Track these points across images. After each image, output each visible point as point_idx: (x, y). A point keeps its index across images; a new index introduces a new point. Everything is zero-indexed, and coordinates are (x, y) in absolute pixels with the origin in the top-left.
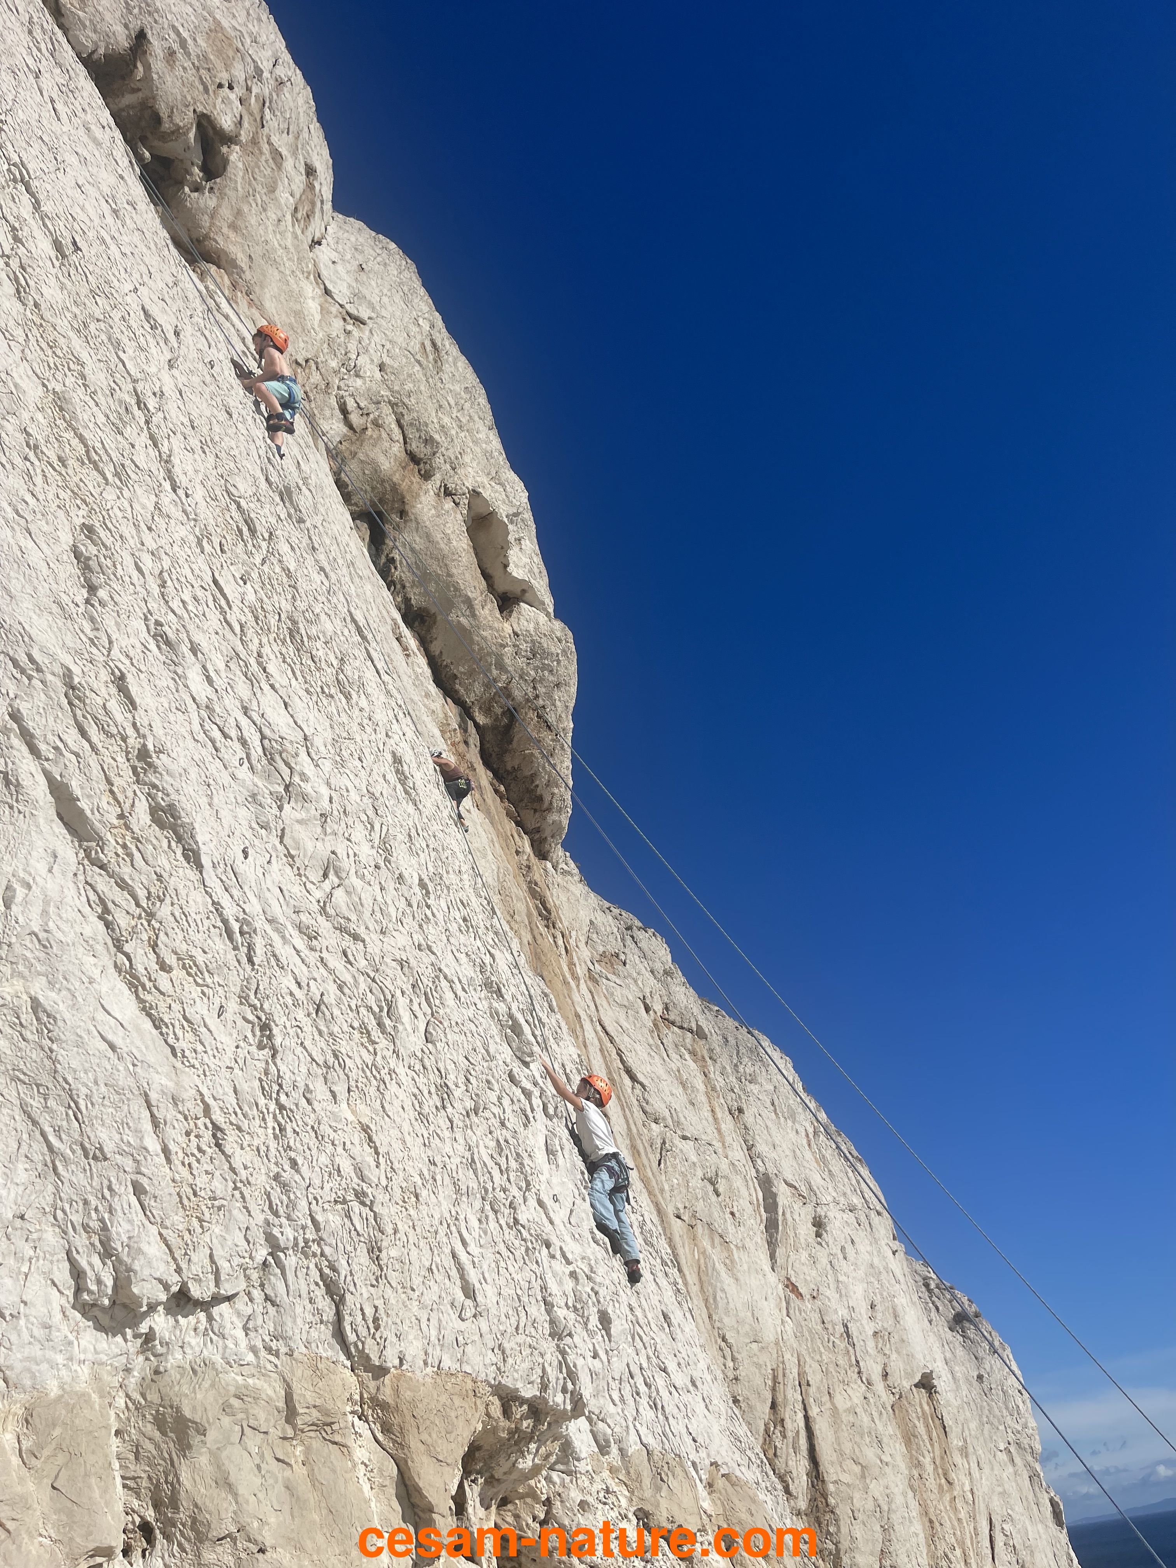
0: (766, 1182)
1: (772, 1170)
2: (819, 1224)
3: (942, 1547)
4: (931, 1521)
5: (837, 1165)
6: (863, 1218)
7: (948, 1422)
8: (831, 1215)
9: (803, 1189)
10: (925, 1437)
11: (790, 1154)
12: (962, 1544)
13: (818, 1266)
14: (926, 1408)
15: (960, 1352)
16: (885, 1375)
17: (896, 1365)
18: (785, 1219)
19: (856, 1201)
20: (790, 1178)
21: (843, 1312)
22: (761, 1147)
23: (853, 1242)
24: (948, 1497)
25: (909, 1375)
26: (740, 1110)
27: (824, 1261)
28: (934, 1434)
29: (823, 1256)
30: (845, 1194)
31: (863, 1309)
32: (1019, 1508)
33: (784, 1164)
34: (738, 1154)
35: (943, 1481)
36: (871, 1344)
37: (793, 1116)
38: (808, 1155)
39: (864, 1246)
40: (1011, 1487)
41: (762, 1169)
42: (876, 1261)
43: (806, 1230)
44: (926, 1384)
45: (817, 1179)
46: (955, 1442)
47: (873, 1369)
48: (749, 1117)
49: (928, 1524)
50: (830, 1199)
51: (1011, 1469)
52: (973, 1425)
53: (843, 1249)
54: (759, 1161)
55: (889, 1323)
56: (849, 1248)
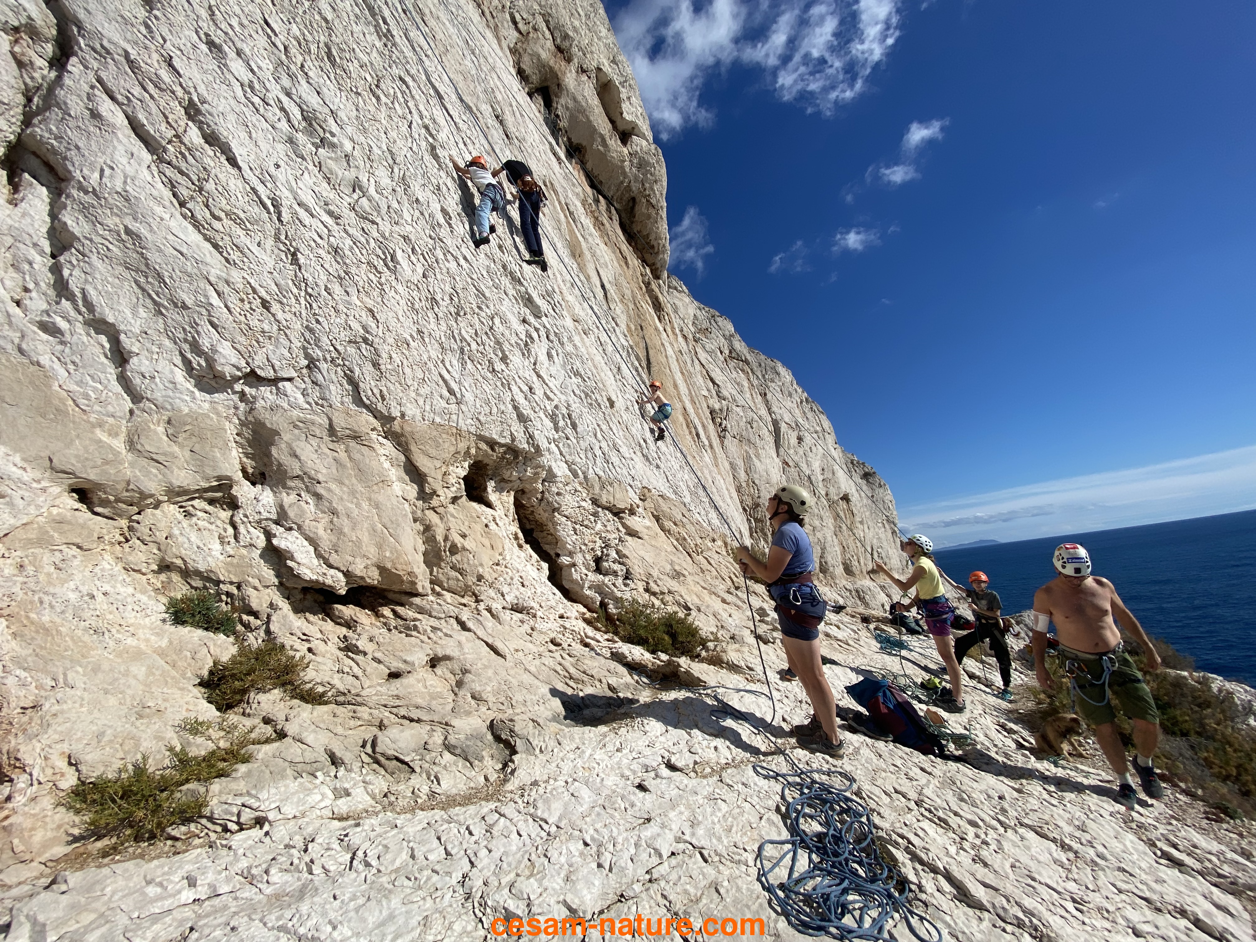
0: (775, 423)
1: (779, 417)
2: (800, 439)
3: (848, 556)
4: (844, 547)
5: (810, 415)
6: (821, 435)
7: (855, 511)
8: (806, 435)
9: (794, 425)
11: (788, 411)
12: (857, 555)
13: (798, 455)
14: (845, 507)
15: (865, 488)
16: (827, 495)
17: (833, 491)
18: (784, 437)
19: (818, 428)
20: (787, 420)
21: (808, 472)
22: (774, 409)
23: (815, 445)
24: (852, 538)
25: (838, 495)
26: (765, 394)
27: (802, 453)
28: (848, 516)
29: (801, 450)
30: (813, 426)
31: (818, 471)
32: (885, 543)
33: (784, 415)
34: (763, 412)
35: (851, 533)
36: (821, 484)
37: (790, 395)
38: (797, 411)
39: (820, 446)
40: (882, 536)
41: (774, 418)
42: (826, 452)
43: (794, 441)
44: (846, 498)
45: (800, 421)
46: (858, 519)
47: (822, 493)
48: (769, 396)
49: (842, 548)
50: (806, 428)
51: (883, 529)
52: (868, 513)
53: (810, 448)
54: (773, 415)
55: (830, 476)
56: (814, 448)
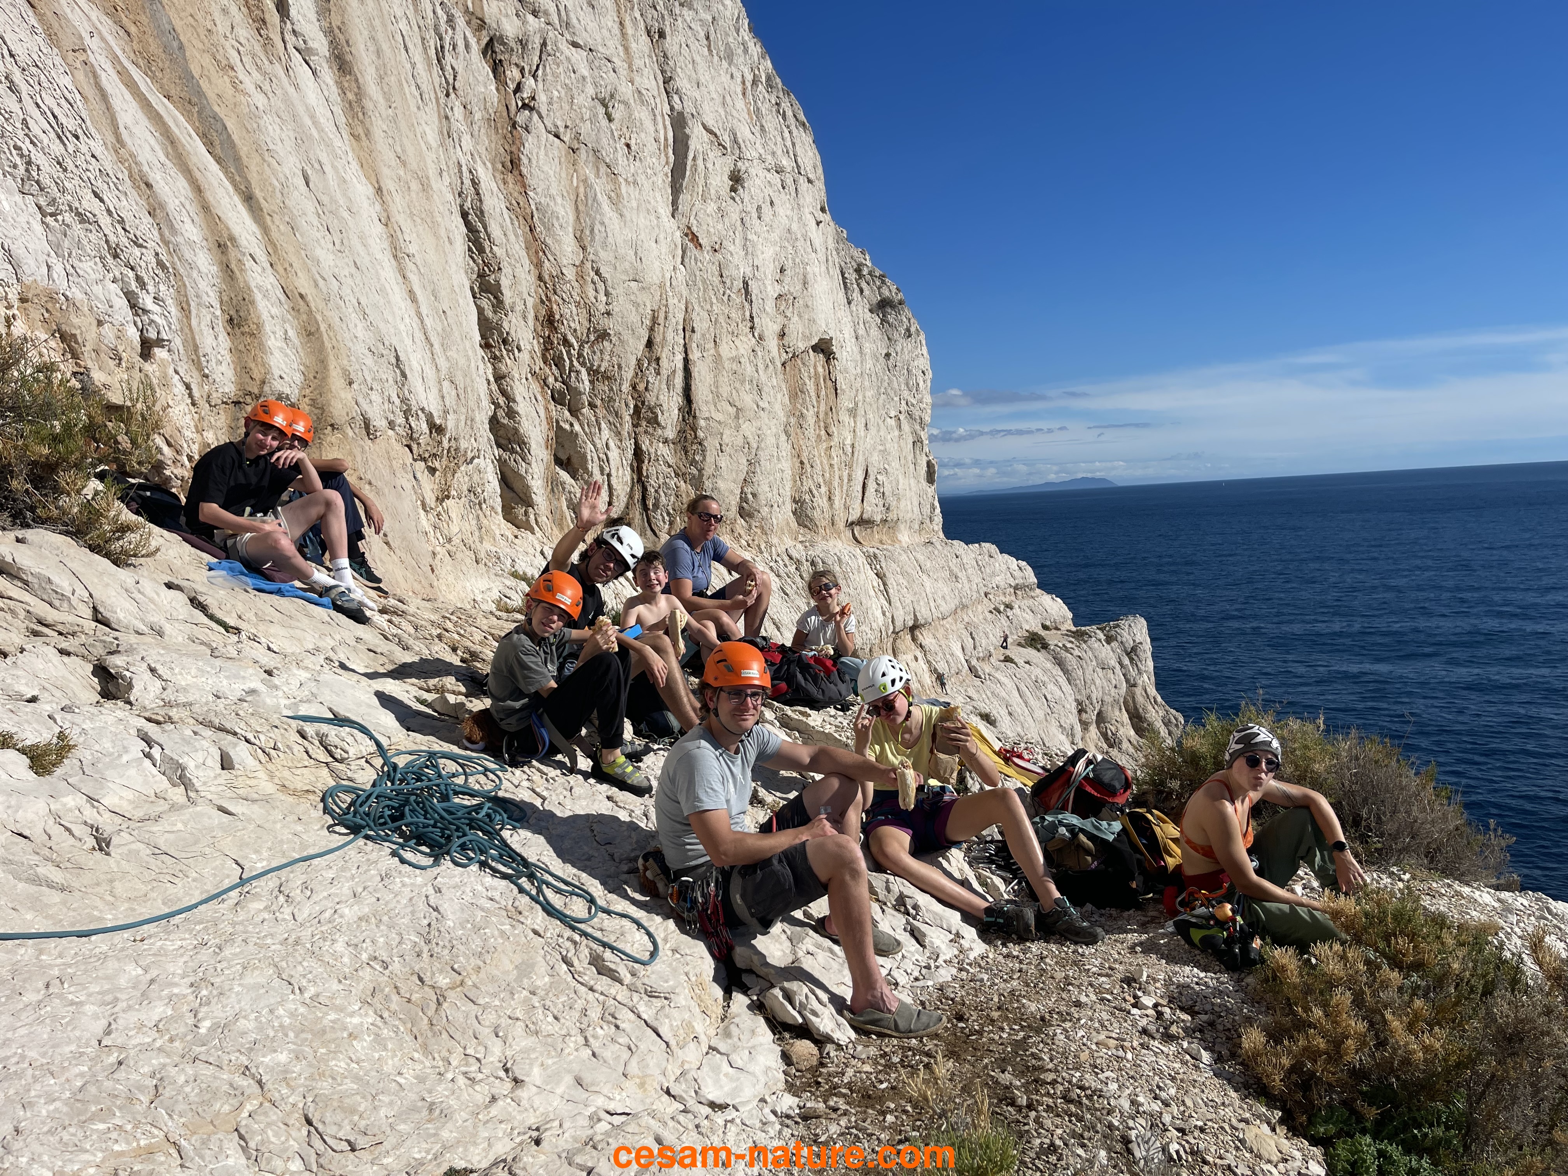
0: (679, 122)
1: (689, 108)
2: (736, 179)
3: (808, 484)
4: (802, 463)
5: (771, 122)
6: (789, 181)
7: (842, 384)
8: (752, 171)
9: (726, 139)
10: (813, 394)
11: (718, 100)
13: (726, 220)
14: (820, 370)
15: (875, 332)
16: (782, 335)
17: (796, 327)
18: (695, 166)
19: (786, 163)
20: (711, 123)
21: (745, 269)
22: (682, 82)
23: (772, 203)
24: (825, 445)
25: (806, 338)
26: (662, 35)
27: (735, 217)
28: (823, 393)
29: (734, 212)
30: (774, 153)
31: (769, 270)
32: (895, 464)
33: (706, 107)
34: (650, 82)
35: (823, 432)
36: (770, 305)
37: (729, 57)
38: (740, 104)
39: (784, 209)
40: (892, 447)
41: (678, 107)
42: (795, 227)
43: (720, 181)
44: (824, 348)
45: (744, 132)
46: (845, 402)
47: (769, 326)
48: (671, 43)
49: (798, 465)
50: (755, 154)
51: (897, 433)
52: (869, 394)
53: (759, 208)
54: (676, 98)
55: (796, 288)
56: (766, 209)
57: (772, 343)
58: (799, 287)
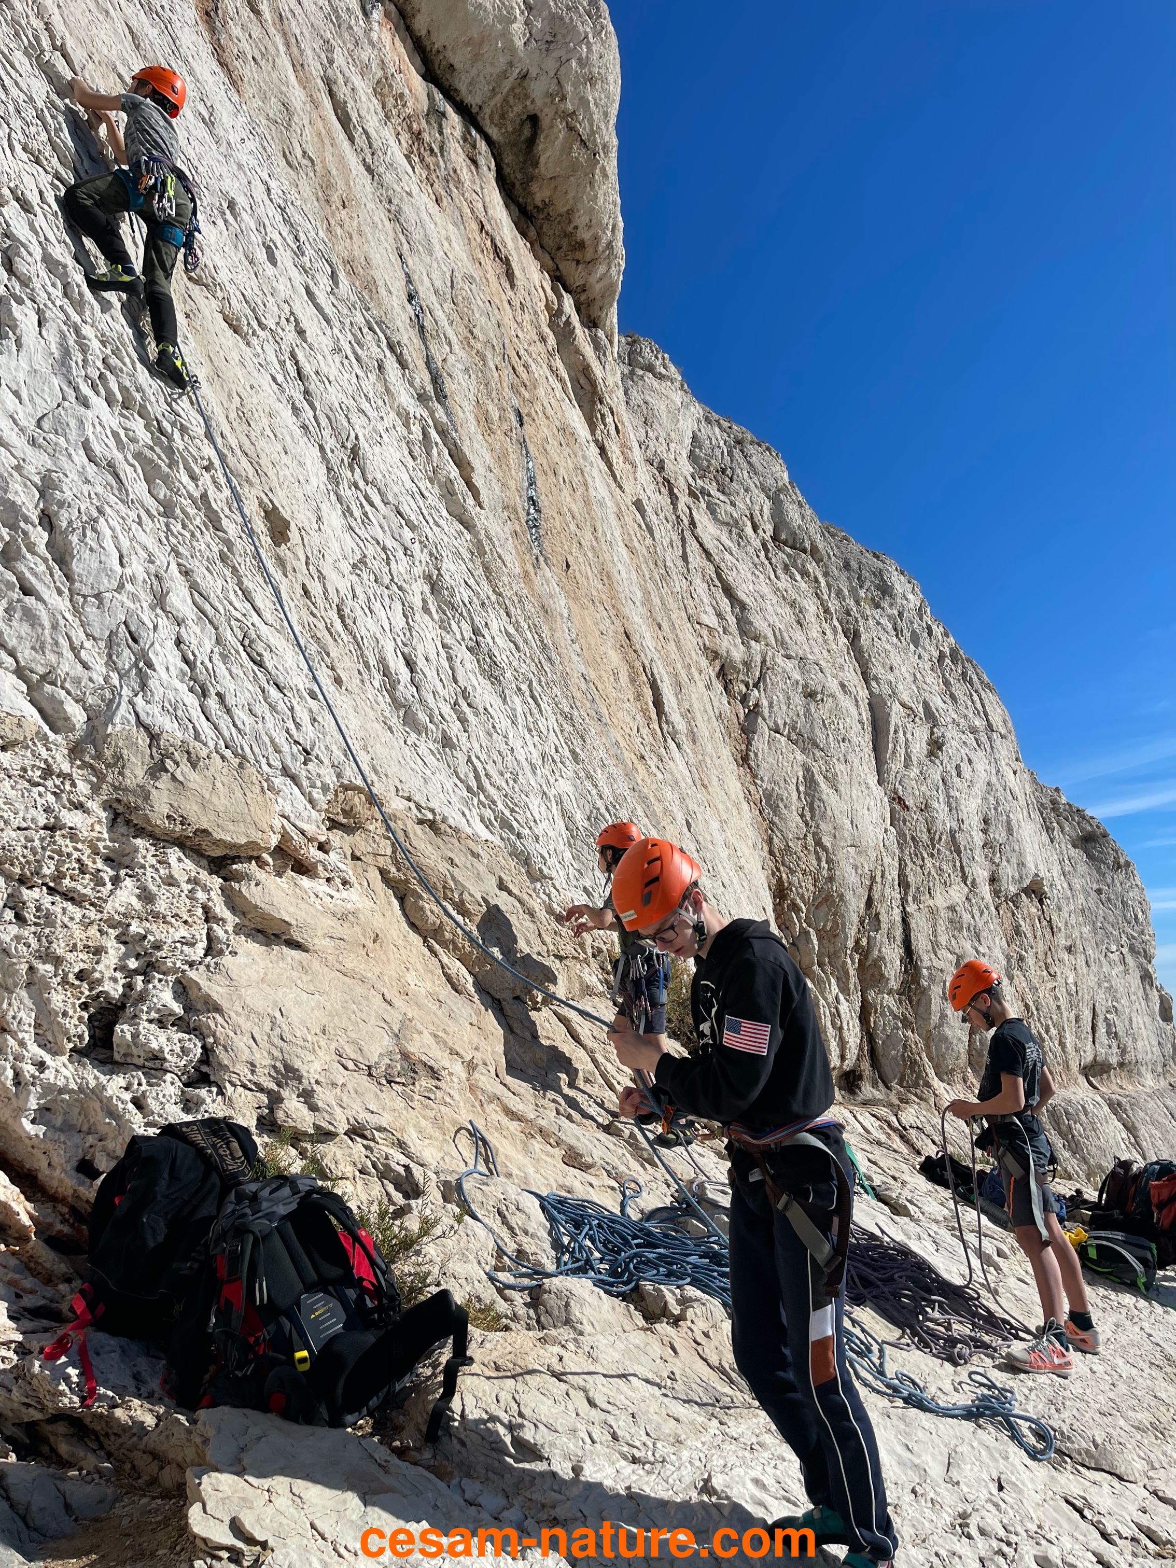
0: (877, 704)
1: (886, 690)
2: (936, 746)
4: (1027, 1004)
5: (959, 690)
6: (984, 739)
7: (1057, 923)
8: (948, 735)
9: (920, 711)
10: (1030, 935)
11: (910, 679)
12: (1057, 1024)
13: (929, 781)
14: (1034, 911)
15: (1082, 868)
16: (992, 880)
17: (1006, 872)
18: (896, 738)
19: (979, 723)
20: (905, 698)
21: (951, 824)
22: (877, 669)
23: (970, 761)
24: (1048, 986)
25: (1017, 881)
26: (856, 634)
27: (937, 777)
28: (1040, 933)
29: (935, 772)
30: (966, 716)
31: (975, 822)
32: (1126, 1001)
33: (900, 687)
34: (850, 675)
35: (1045, 973)
36: (979, 855)
37: (916, 640)
38: (930, 679)
39: (981, 764)
40: (1118, 983)
41: (876, 691)
42: (994, 780)
43: (919, 748)
44: (1035, 891)
45: (937, 702)
46: (1063, 941)
47: (980, 873)
48: (866, 639)
49: (1024, 1006)
50: (949, 720)
51: (1122, 968)
52: (1086, 929)
53: (958, 768)
54: (874, 684)
55: (1002, 836)
56: (965, 767)
57: (985, 890)
58: (1004, 834)
